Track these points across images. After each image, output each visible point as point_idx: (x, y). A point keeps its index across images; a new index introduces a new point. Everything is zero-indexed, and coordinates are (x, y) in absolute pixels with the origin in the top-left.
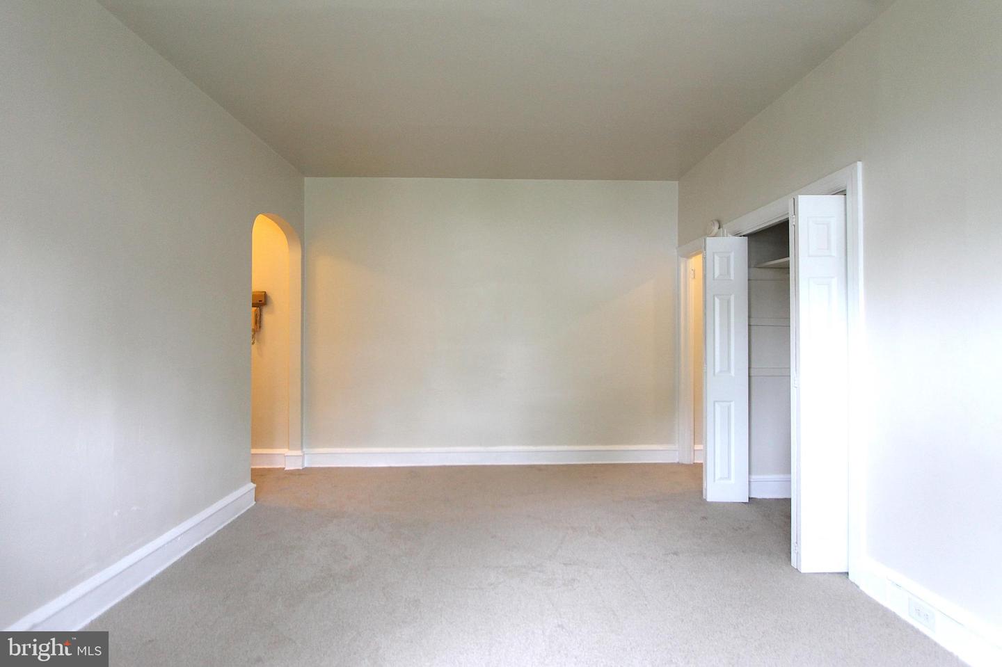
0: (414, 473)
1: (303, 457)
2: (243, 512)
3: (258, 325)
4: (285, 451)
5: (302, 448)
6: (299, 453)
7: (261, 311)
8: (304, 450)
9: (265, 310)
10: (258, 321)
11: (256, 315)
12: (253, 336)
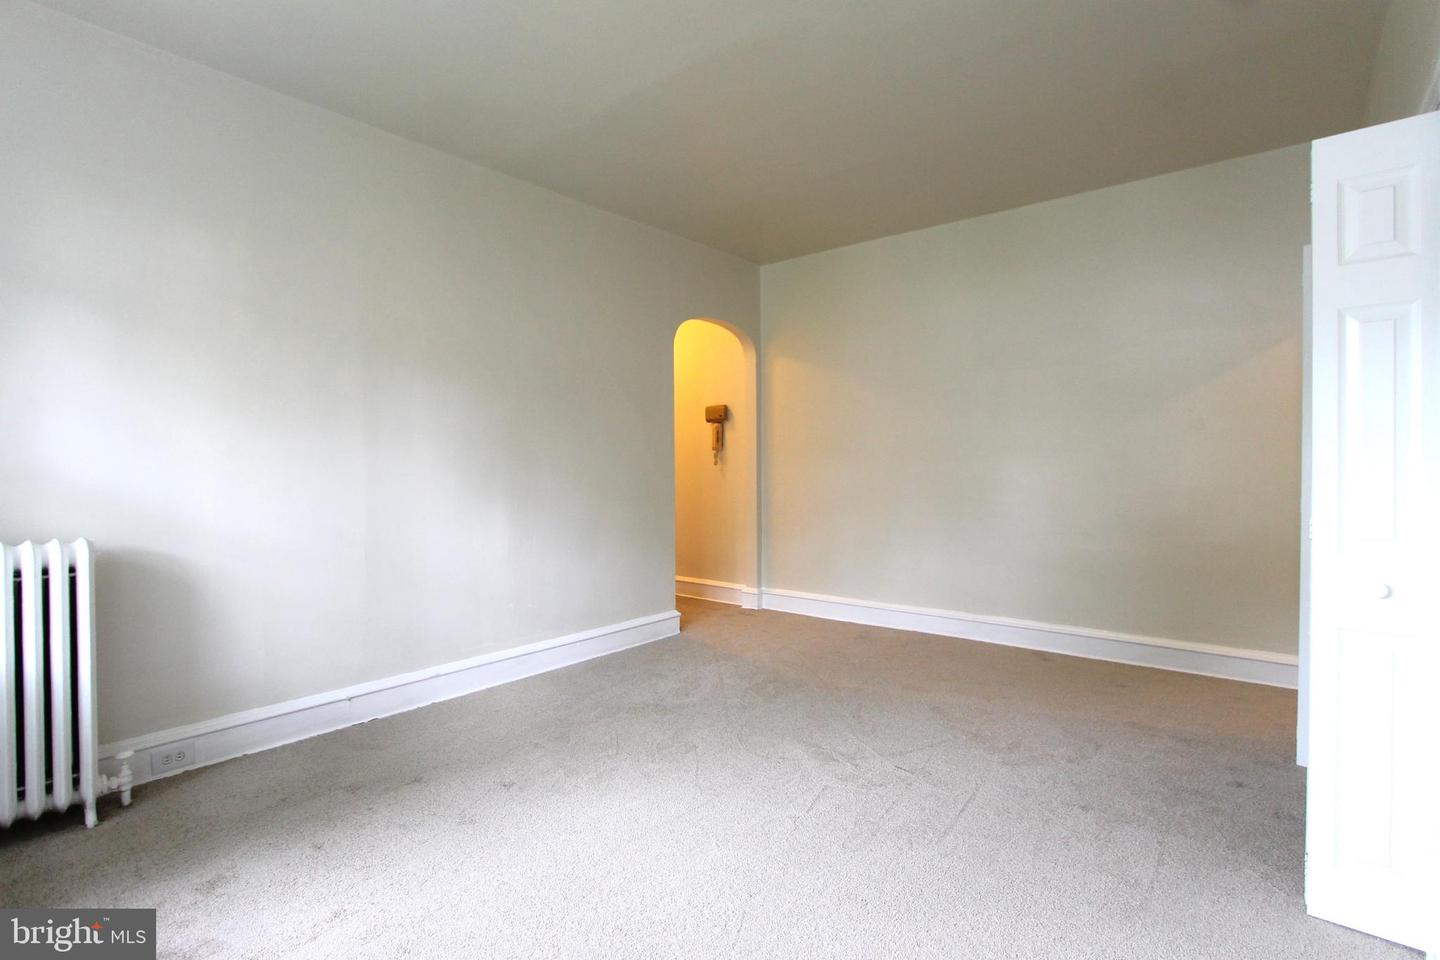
0: (866, 634)
1: (760, 595)
2: (661, 638)
3: (720, 443)
4: (744, 588)
5: (759, 585)
6: (755, 590)
7: (723, 426)
8: (763, 588)
9: (727, 425)
10: (720, 440)
11: (718, 433)
12: (716, 456)
